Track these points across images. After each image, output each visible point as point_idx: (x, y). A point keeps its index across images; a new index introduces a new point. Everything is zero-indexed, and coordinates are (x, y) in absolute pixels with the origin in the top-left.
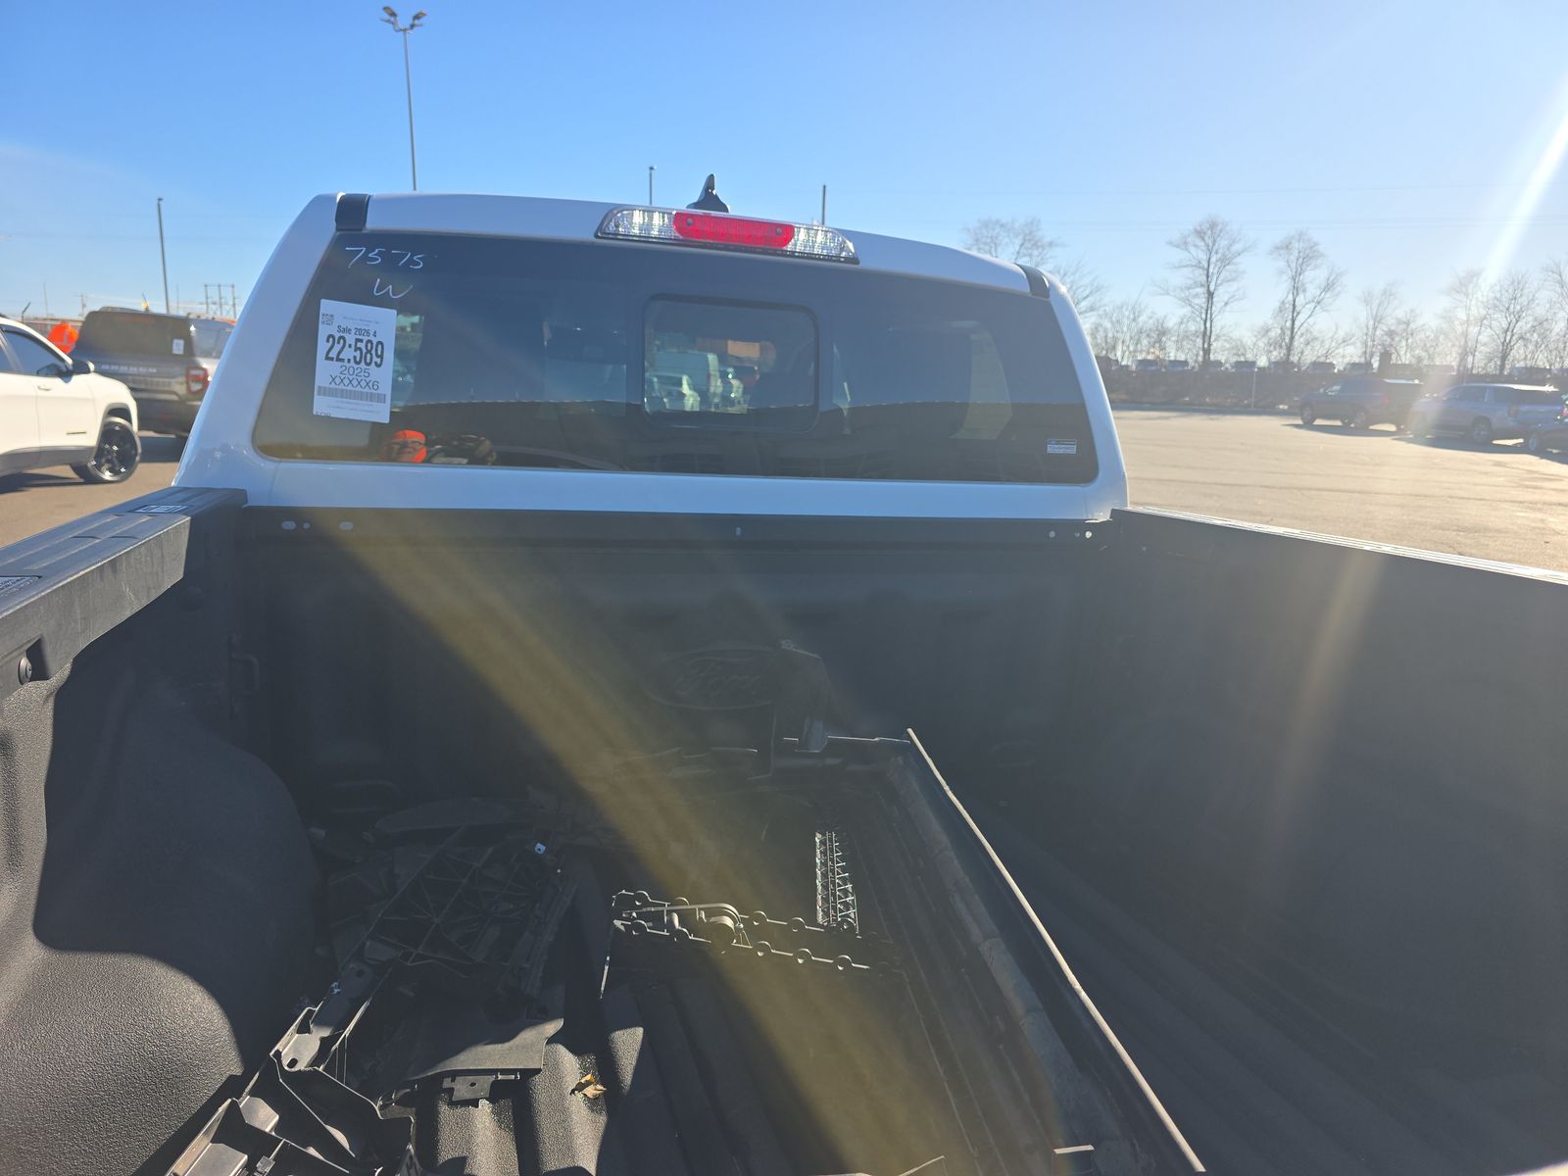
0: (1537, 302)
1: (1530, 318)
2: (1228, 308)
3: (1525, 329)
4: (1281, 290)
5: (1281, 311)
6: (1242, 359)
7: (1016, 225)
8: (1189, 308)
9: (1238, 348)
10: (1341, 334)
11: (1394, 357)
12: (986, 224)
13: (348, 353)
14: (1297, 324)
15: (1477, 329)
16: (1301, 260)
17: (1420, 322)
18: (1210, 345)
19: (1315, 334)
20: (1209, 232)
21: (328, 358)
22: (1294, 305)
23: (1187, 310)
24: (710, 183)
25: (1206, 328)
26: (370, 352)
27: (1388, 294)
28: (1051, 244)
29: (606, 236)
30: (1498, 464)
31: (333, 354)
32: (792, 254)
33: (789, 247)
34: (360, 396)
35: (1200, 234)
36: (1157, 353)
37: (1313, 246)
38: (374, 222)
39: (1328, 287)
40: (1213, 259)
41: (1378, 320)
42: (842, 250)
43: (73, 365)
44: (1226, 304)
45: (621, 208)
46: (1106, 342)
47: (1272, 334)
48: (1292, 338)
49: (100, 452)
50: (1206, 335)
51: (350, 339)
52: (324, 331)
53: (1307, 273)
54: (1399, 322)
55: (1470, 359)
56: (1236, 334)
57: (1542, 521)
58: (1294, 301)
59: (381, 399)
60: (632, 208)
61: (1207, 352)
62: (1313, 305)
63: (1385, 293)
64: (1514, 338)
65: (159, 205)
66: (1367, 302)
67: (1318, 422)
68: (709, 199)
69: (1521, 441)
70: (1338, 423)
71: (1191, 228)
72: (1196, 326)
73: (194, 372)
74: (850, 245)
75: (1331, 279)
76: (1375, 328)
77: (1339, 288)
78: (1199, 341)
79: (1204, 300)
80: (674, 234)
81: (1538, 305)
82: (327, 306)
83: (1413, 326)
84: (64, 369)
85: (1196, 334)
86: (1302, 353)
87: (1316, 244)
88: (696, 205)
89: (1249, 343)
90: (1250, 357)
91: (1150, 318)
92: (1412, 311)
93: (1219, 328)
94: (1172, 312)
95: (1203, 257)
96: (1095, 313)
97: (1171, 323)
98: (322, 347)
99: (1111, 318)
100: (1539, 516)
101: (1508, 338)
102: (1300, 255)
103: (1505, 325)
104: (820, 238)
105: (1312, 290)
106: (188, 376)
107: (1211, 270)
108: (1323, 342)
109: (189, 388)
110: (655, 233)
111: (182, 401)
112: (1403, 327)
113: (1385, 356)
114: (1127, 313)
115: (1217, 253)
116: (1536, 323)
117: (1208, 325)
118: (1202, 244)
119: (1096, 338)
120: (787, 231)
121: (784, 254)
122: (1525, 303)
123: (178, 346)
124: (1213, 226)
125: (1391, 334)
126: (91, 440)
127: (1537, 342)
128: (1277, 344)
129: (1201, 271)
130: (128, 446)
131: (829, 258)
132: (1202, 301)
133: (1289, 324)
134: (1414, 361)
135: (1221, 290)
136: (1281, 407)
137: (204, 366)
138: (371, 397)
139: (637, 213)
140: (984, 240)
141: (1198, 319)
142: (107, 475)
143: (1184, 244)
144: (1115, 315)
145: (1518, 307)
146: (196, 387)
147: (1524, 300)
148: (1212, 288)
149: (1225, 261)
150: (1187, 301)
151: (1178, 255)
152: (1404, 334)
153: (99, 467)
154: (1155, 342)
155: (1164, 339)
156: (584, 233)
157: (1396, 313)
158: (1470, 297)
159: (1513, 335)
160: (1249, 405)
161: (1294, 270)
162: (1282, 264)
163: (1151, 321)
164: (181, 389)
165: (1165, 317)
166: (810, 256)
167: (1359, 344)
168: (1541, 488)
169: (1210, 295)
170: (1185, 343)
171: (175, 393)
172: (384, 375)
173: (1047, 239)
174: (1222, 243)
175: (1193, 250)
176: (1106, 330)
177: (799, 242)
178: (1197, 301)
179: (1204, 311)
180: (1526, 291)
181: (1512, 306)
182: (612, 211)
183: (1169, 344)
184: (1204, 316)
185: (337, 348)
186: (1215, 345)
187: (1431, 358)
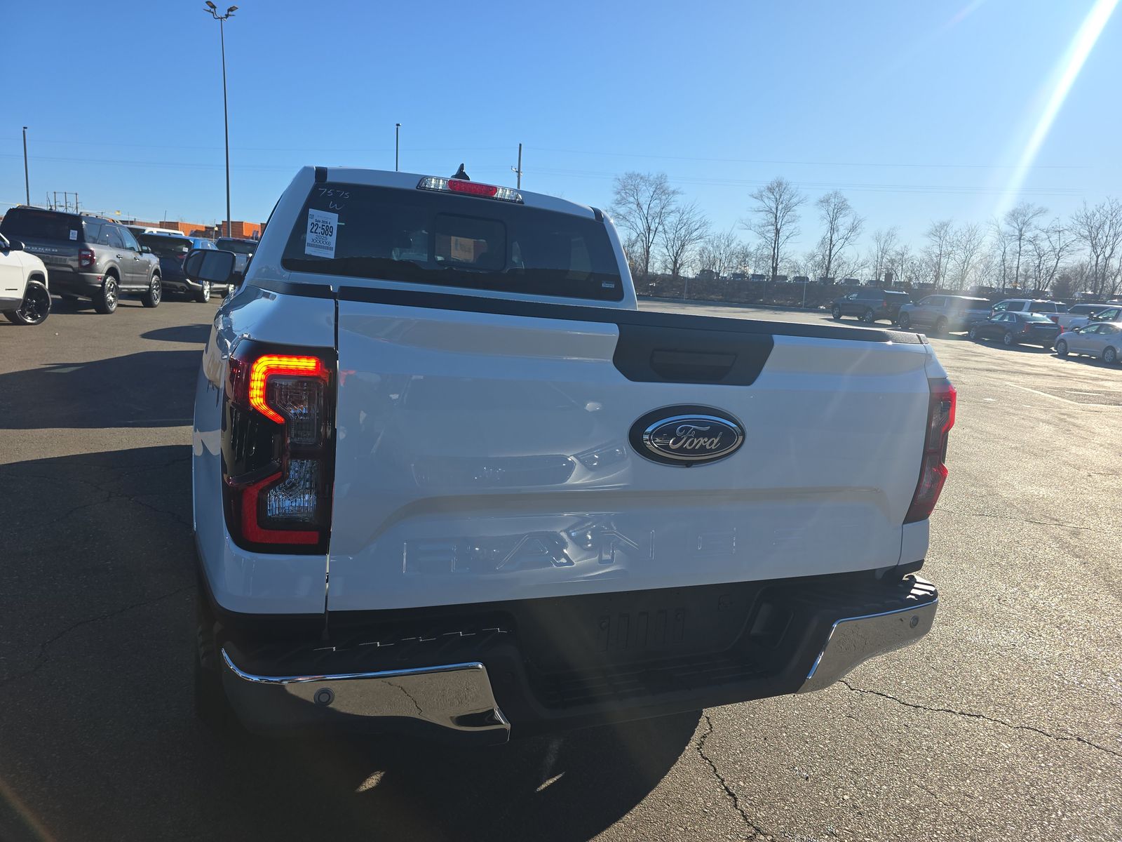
0: (983, 243)
1: (979, 254)
2: (789, 240)
3: (975, 261)
4: (824, 229)
5: (823, 244)
6: (798, 275)
7: (651, 178)
8: (764, 240)
9: (795, 268)
10: (861, 260)
11: (894, 276)
12: (631, 176)
13: (319, 230)
14: (833, 252)
15: (946, 260)
16: (835, 211)
17: (910, 254)
18: (777, 265)
19: (845, 259)
20: (777, 189)
21: (311, 232)
22: (831, 240)
23: (762, 241)
24: (462, 167)
25: (774, 253)
26: (327, 230)
27: (891, 235)
28: (674, 192)
29: (421, 188)
30: (948, 346)
31: (313, 230)
32: (496, 198)
33: (495, 196)
34: (323, 247)
35: (771, 190)
36: (743, 268)
37: (844, 201)
38: (329, 179)
39: (853, 229)
40: (780, 207)
41: (884, 252)
42: (517, 198)
43: (10, 245)
44: (788, 238)
45: (427, 177)
46: (709, 260)
47: (818, 259)
48: (829, 262)
49: (24, 303)
50: (774, 258)
51: (320, 225)
52: (310, 221)
53: (839, 219)
54: (898, 254)
55: (941, 279)
56: (793, 258)
57: (957, 377)
58: (832, 237)
59: (331, 249)
60: (432, 177)
61: (775, 269)
62: (843, 241)
63: (888, 233)
64: (969, 267)
65: (24, 132)
66: (878, 240)
67: (843, 318)
68: (461, 174)
69: (967, 332)
70: (856, 319)
71: (765, 185)
72: (768, 252)
73: (84, 253)
74: (520, 196)
75: (855, 223)
76: (882, 258)
77: (859, 230)
78: (770, 261)
79: (774, 234)
80: (448, 188)
81: (984, 245)
82: (311, 211)
83: (906, 256)
84: (4, 247)
85: (768, 257)
86: (836, 272)
87: (845, 200)
88: (456, 176)
89: (802, 264)
90: (802, 274)
91: (739, 245)
92: (905, 247)
93: (782, 253)
94: (752, 241)
95: (773, 205)
96: (702, 240)
97: (752, 249)
98: (309, 227)
99: (713, 244)
100: (957, 374)
101: (966, 266)
102: (835, 208)
103: (964, 258)
104: (508, 193)
105: (842, 231)
106: (80, 254)
107: (778, 215)
108: (849, 265)
109: (80, 263)
110: (440, 188)
111: (75, 272)
112: (899, 257)
113: (889, 276)
114: (723, 241)
115: (782, 203)
116: (982, 258)
117: (776, 251)
118: (773, 197)
119: (702, 257)
120: (494, 189)
121: (493, 198)
122: (976, 244)
123: (73, 235)
124: (780, 184)
125: (892, 261)
126: (19, 295)
127: (983, 270)
128: (819, 265)
129: (772, 215)
130: (43, 300)
131: (511, 201)
132: (772, 235)
133: (828, 252)
134: (907, 280)
135: (784, 228)
136: (821, 307)
137: (92, 249)
138: (327, 248)
139: (433, 180)
140: (629, 187)
141: (770, 247)
142: (29, 320)
143: (760, 197)
144: (715, 242)
145: (972, 247)
146: (86, 263)
147: (975, 242)
148: (779, 227)
149: (788, 209)
150: (762, 234)
151: (757, 204)
152: (901, 262)
153: (23, 313)
154: (741, 261)
155: (747, 260)
156: (412, 187)
157: (895, 247)
158: (942, 239)
159: (968, 264)
160: (801, 306)
161: (832, 216)
162: (824, 212)
163: (739, 247)
164: (75, 265)
165: (748, 245)
166: (504, 200)
167: (871, 267)
168: (968, 360)
169: (778, 232)
170: (760, 263)
171: (71, 267)
172: (332, 240)
173: (671, 189)
174: (785, 197)
175: (766, 201)
176: (709, 252)
177: (499, 194)
178: (769, 235)
179: (773, 242)
180: (977, 236)
181: (968, 246)
182: (423, 178)
183: (750, 262)
184: (773, 245)
185: (315, 228)
186: (780, 265)
187: (917, 278)
